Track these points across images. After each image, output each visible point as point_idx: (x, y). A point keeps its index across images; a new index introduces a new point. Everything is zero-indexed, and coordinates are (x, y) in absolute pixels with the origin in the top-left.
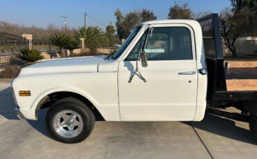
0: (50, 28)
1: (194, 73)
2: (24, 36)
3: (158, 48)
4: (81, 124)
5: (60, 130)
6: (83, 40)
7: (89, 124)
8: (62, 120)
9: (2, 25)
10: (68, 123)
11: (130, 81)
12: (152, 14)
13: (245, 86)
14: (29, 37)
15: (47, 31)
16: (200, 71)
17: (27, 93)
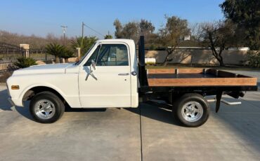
0: (49, 37)
1: (127, 74)
2: (21, 45)
3: (151, 57)
4: (54, 110)
5: (39, 113)
6: (79, 49)
7: (59, 109)
8: (41, 107)
9: (2, 34)
10: (45, 109)
11: (86, 79)
12: (150, 24)
13: (160, 83)
14: (26, 47)
15: (46, 40)
16: (132, 73)
17: (16, 87)
